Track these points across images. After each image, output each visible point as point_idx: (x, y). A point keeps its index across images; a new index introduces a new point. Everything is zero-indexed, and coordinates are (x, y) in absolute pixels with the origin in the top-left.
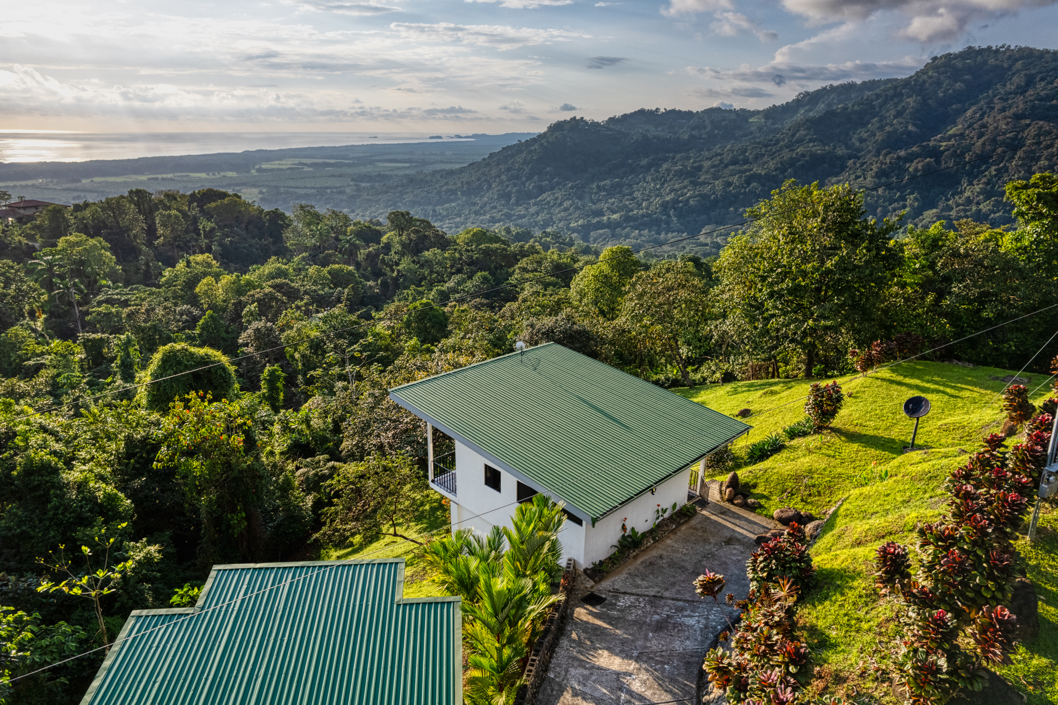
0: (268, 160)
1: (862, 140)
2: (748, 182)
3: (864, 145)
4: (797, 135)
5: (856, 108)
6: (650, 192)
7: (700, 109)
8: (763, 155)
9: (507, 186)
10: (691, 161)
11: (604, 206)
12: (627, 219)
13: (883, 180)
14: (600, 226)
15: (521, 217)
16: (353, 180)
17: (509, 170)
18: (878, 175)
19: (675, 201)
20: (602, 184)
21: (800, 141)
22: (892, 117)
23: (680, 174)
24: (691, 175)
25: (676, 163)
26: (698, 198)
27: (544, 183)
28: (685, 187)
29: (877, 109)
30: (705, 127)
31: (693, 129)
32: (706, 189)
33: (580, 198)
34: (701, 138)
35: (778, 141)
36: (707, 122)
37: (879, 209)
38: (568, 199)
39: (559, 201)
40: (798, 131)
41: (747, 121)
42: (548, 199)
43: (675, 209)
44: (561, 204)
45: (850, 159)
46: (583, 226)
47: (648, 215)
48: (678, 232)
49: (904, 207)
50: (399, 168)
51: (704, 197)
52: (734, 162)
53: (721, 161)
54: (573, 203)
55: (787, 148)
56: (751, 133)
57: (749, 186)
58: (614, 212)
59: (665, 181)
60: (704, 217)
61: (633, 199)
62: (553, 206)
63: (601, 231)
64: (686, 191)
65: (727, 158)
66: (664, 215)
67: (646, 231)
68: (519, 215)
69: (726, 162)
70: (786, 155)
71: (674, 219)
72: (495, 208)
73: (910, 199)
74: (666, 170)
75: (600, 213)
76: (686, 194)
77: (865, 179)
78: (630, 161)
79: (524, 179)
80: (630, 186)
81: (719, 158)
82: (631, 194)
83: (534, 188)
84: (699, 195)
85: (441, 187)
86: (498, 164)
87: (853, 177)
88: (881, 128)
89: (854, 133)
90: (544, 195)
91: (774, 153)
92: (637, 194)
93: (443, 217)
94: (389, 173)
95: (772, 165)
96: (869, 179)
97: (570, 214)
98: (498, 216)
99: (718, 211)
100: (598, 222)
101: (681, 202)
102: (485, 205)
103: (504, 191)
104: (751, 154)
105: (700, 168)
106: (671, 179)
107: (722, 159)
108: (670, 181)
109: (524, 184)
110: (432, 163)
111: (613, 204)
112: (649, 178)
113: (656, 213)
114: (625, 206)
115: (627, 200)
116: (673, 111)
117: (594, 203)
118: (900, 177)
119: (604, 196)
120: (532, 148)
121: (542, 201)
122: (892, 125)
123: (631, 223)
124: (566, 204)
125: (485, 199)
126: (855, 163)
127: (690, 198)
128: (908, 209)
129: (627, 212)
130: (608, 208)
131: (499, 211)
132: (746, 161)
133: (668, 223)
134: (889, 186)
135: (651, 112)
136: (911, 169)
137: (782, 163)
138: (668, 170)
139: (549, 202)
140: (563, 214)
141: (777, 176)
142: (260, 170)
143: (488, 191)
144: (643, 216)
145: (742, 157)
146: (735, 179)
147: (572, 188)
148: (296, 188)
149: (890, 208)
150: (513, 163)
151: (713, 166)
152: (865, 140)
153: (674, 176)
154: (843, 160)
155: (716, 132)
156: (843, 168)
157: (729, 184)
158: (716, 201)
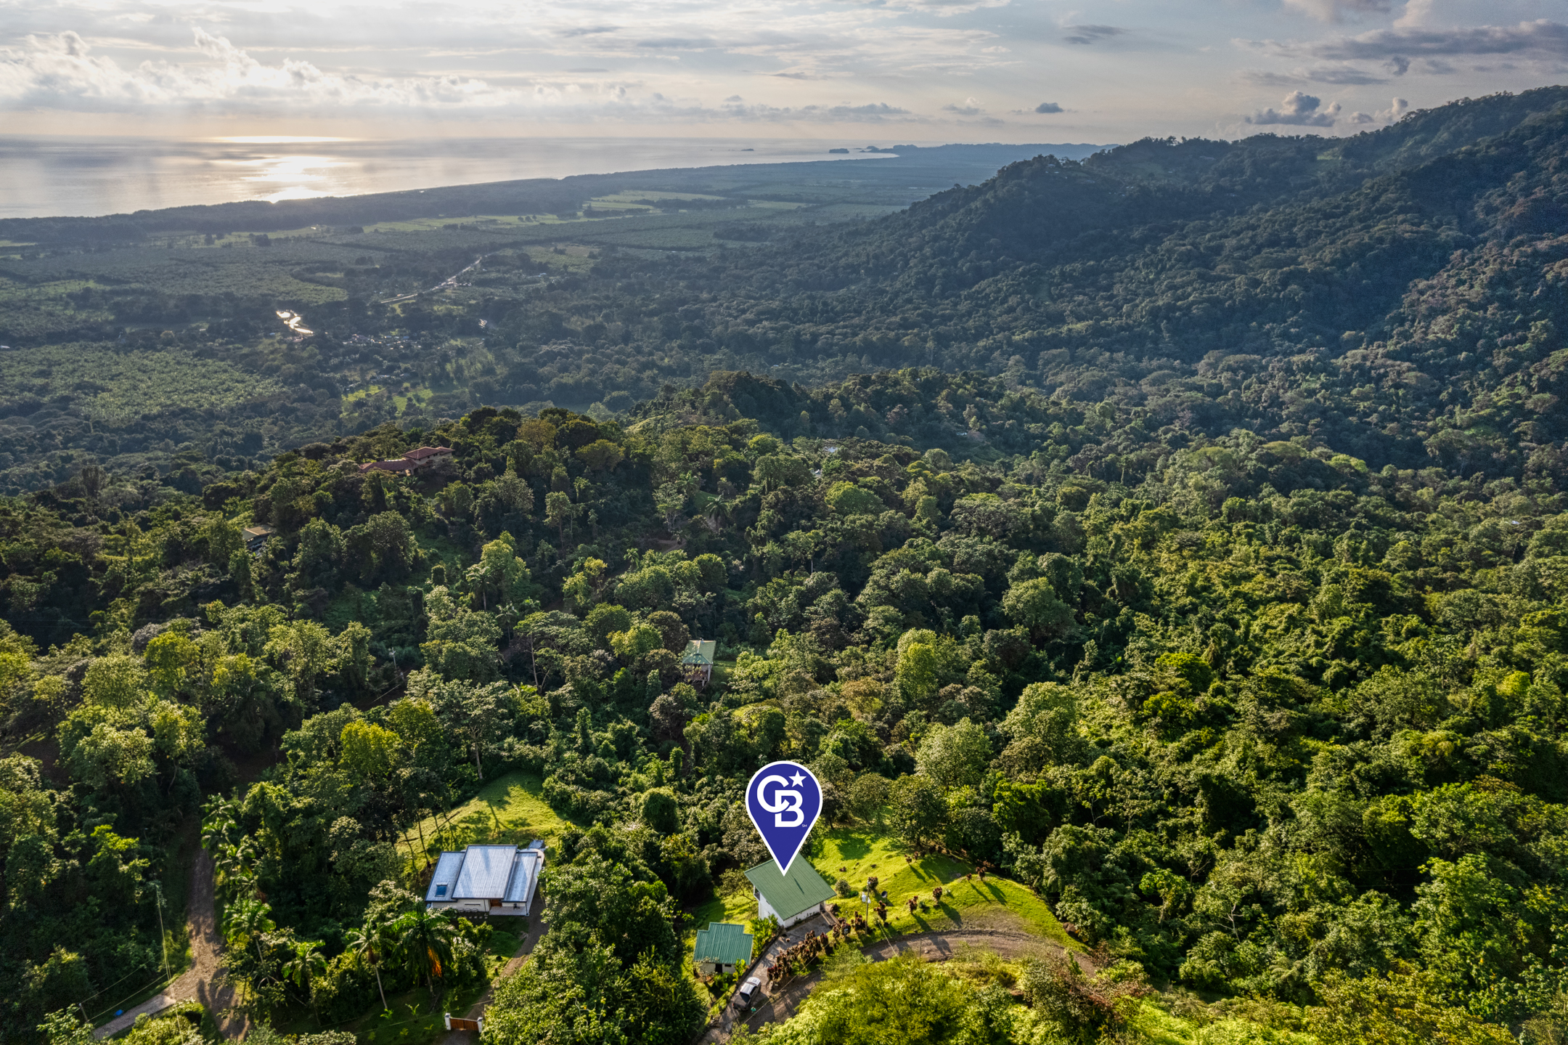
0: (601, 193)
1: (1490, 210)
2: (1285, 283)
3: (1490, 218)
4: (1383, 199)
5: (1493, 152)
6: (1137, 287)
7: (1240, 137)
8: (1320, 233)
9: (931, 266)
10: (1207, 236)
11: (1068, 308)
12: (1097, 332)
13: (1501, 291)
14: (1055, 342)
15: (945, 319)
16: (716, 235)
17: (936, 239)
18: (1492, 284)
19: (1171, 308)
20: (1068, 268)
21: (1384, 211)
22: (1551, 169)
23: (1186, 259)
24: (1203, 260)
25: (1184, 237)
26: (1206, 305)
27: (984, 263)
28: (1190, 283)
29: (1530, 154)
30: (1242, 172)
31: (1223, 174)
32: (1220, 290)
33: (1034, 292)
34: (1233, 191)
35: (1348, 209)
36: (1247, 162)
37: (1481, 342)
38: (1016, 292)
39: (1002, 294)
40: (1386, 191)
41: (1313, 159)
42: (987, 291)
43: (1169, 320)
44: (1004, 301)
45: (1457, 248)
46: (1030, 340)
47: (1128, 328)
48: (1168, 356)
49: (1523, 340)
50: (781, 213)
51: (1215, 302)
52: (1273, 242)
53: (1253, 240)
54: (1023, 300)
55: (1361, 221)
56: (1316, 183)
57: (1284, 289)
58: (1080, 318)
59: (1163, 269)
60: (1210, 335)
61: (1111, 297)
62: (993, 302)
63: (1055, 351)
64: (1190, 289)
65: (1263, 235)
66: (1152, 327)
67: (1121, 354)
68: (943, 316)
69: (1260, 240)
70: (1354, 238)
71: (1166, 335)
72: (909, 301)
73: (1536, 328)
74: (1168, 251)
75: (1059, 319)
76: (1190, 295)
77: (1472, 287)
78: (1115, 232)
79: (956, 254)
80: (1110, 273)
81: (1250, 233)
82: (1109, 288)
83: (969, 270)
84: (1208, 300)
85: (838, 259)
86: (922, 226)
87: (1453, 281)
88: (1527, 191)
89: (1480, 197)
90: (983, 283)
91: (1338, 230)
92: (1118, 289)
93: (837, 314)
94: (766, 223)
95: (1327, 255)
96: (1477, 288)
97: (1016, 319)
98: (913, 316)
99: (1232, 326)
100: (1053, 335)
101: (1179, 309)
102: (896, 295)
103: (925, 273)
104: (1301, 229)
105: (1217, 250)
106: (1172, 266)
107: (1255, 236)
108: (1170, 269)
109: (955, 262)
110: (831, 203)
111: (1080, 304)
112: (1140, 263)
113: (1140, 324)
114: (1098, 311)
115: (1102, 298)
116: (1196, 141)
117: (1054, 300)
118: (1529, 288)
119: (1069, 290)
120: (973, 206)
121: (978, 292)
122: (1547, 184)
123: (1102, 340)
124: (1013, 301)
125: (898, 285)
126: (1463, 256)
127: (1193, 303)
128: (1528, 345)
129: (1097, 321)
130: (1072, 312)
131: (916, 309)
132: (1292, 242)
133: (1156, 340)
134: (1507, 303)
135: (1160, 143)
136: (1549, 276)
137: (1343, 252)
138: (1170, 251)
139: (987, 296)
140: (1005, 317)
141: (1331, 273)
142: (590, 213)
143: (903, 271)
144: (1121, 328)
145: (1285, 234)
146: (1265, 276)
147: (1023, 274)
148: (639, 247)
149: (1499, 341)
150: (942, 228)
151: (1239, 248)
152: (1496, 210)
153: (1178, 261)
154: (1446, 248)
155: (1259, 180)
156: (1443, 262)
157: (1256, 283)
158: (1232, 309)
